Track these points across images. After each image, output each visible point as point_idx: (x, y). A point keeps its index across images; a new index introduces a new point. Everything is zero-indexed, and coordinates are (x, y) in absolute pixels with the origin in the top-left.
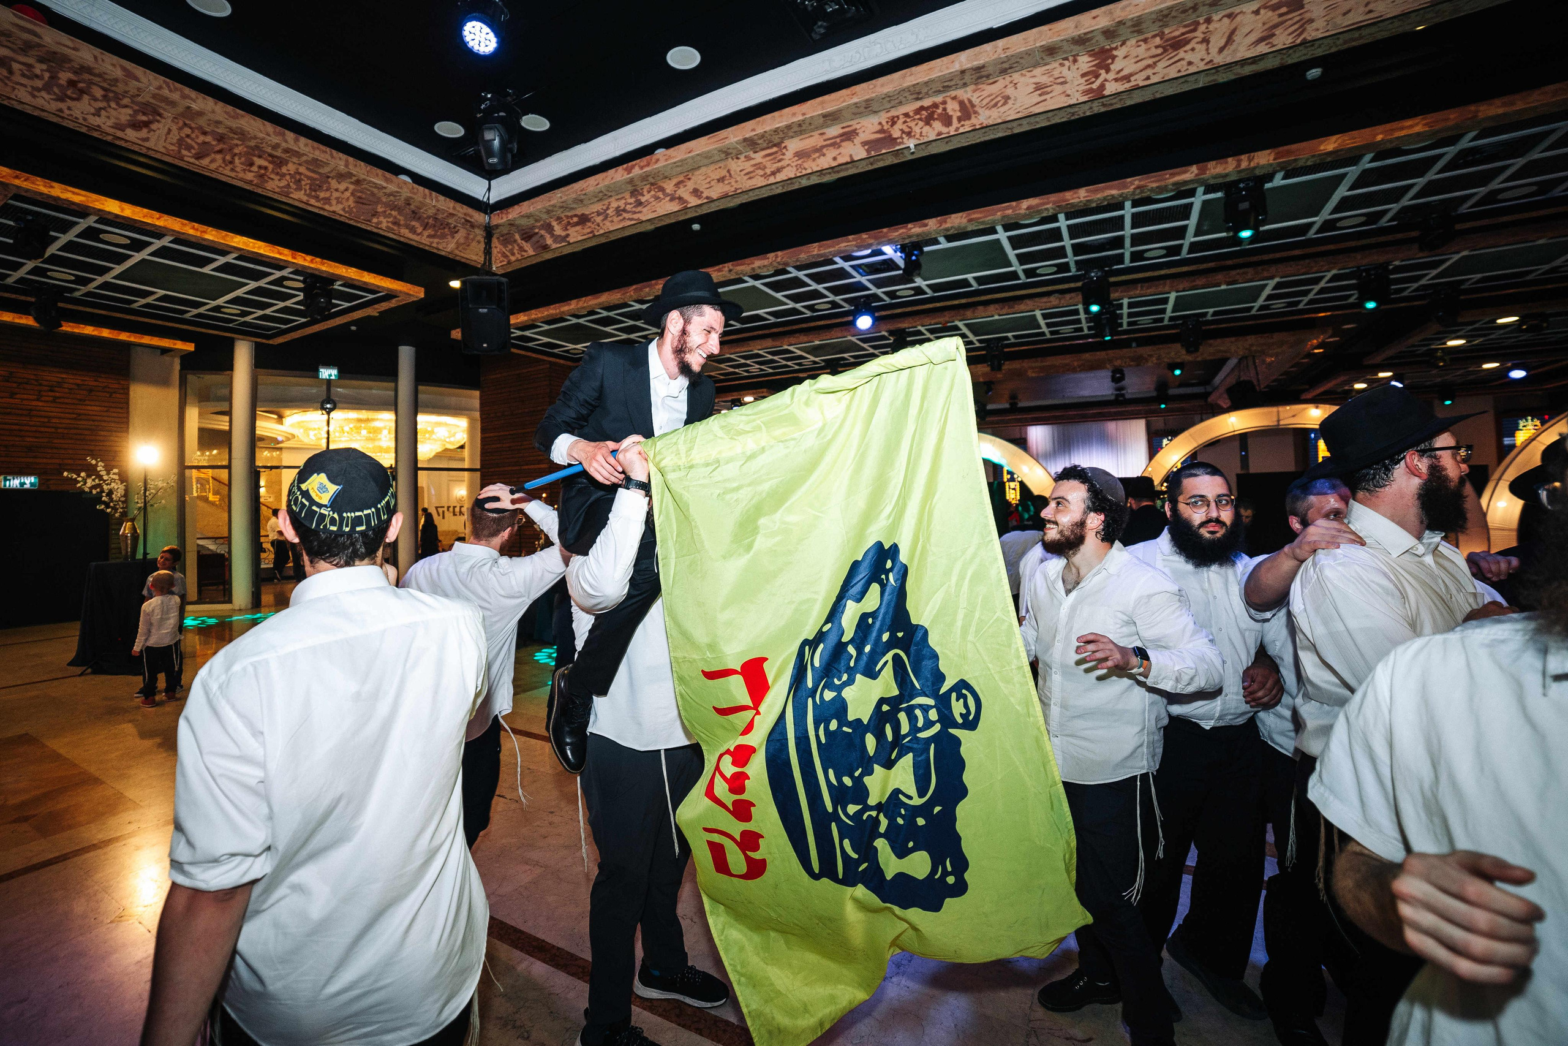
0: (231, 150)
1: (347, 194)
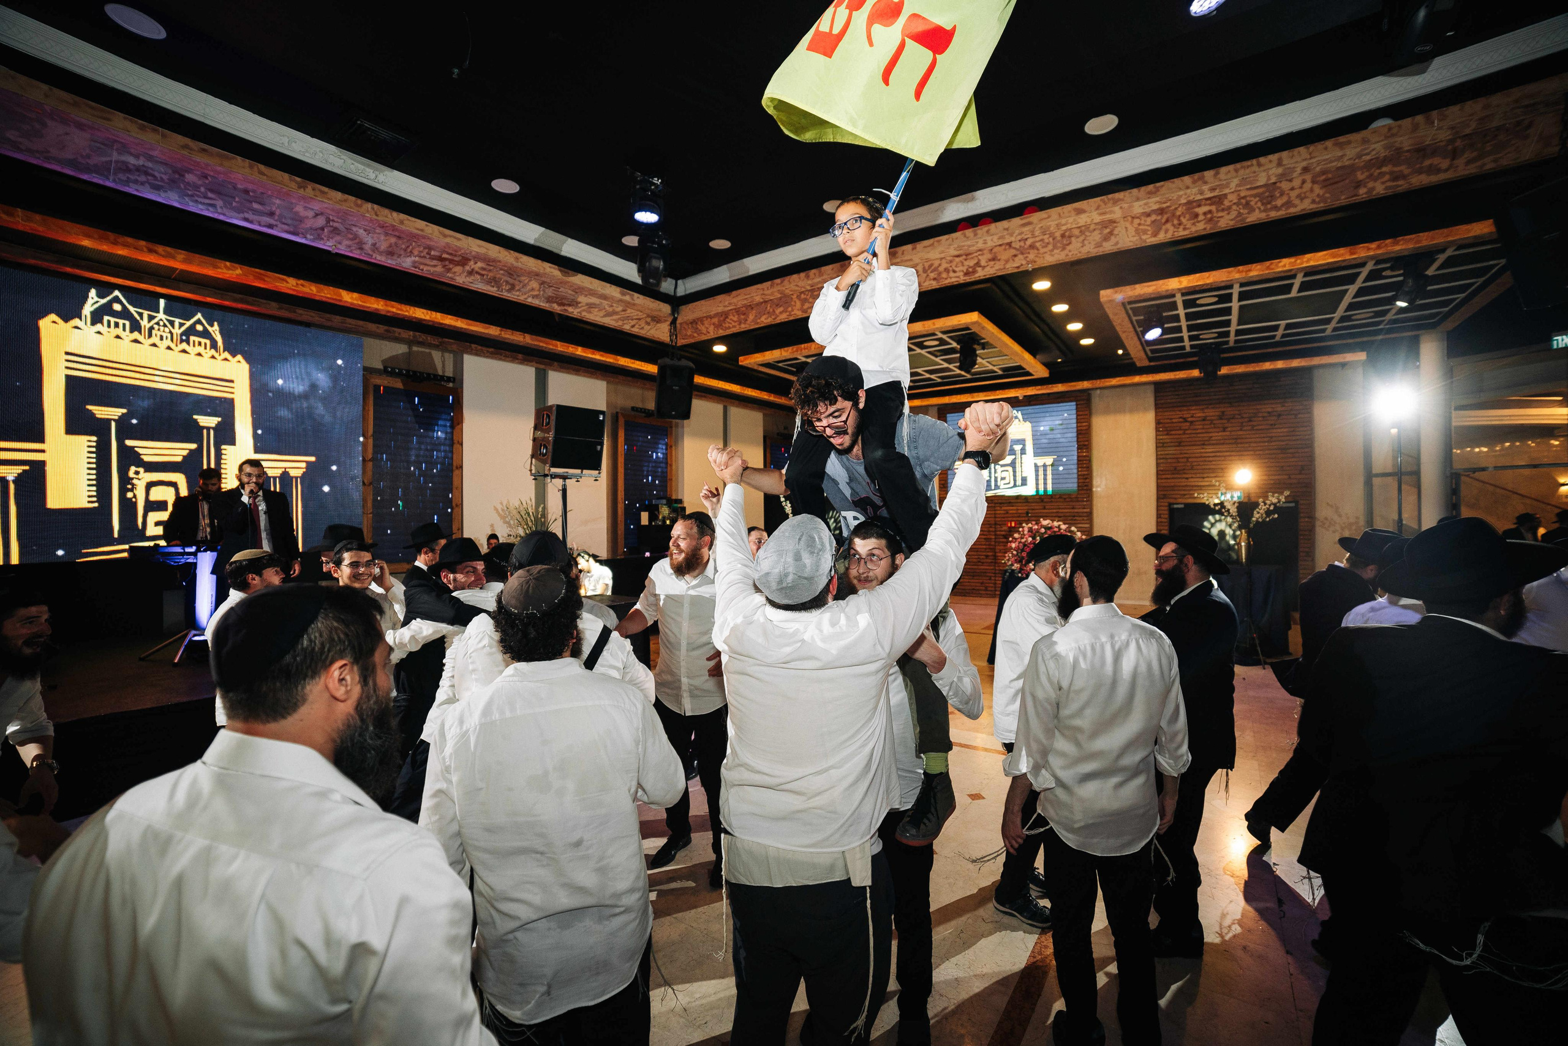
0: (1174, 215)
1: (1308, 185)
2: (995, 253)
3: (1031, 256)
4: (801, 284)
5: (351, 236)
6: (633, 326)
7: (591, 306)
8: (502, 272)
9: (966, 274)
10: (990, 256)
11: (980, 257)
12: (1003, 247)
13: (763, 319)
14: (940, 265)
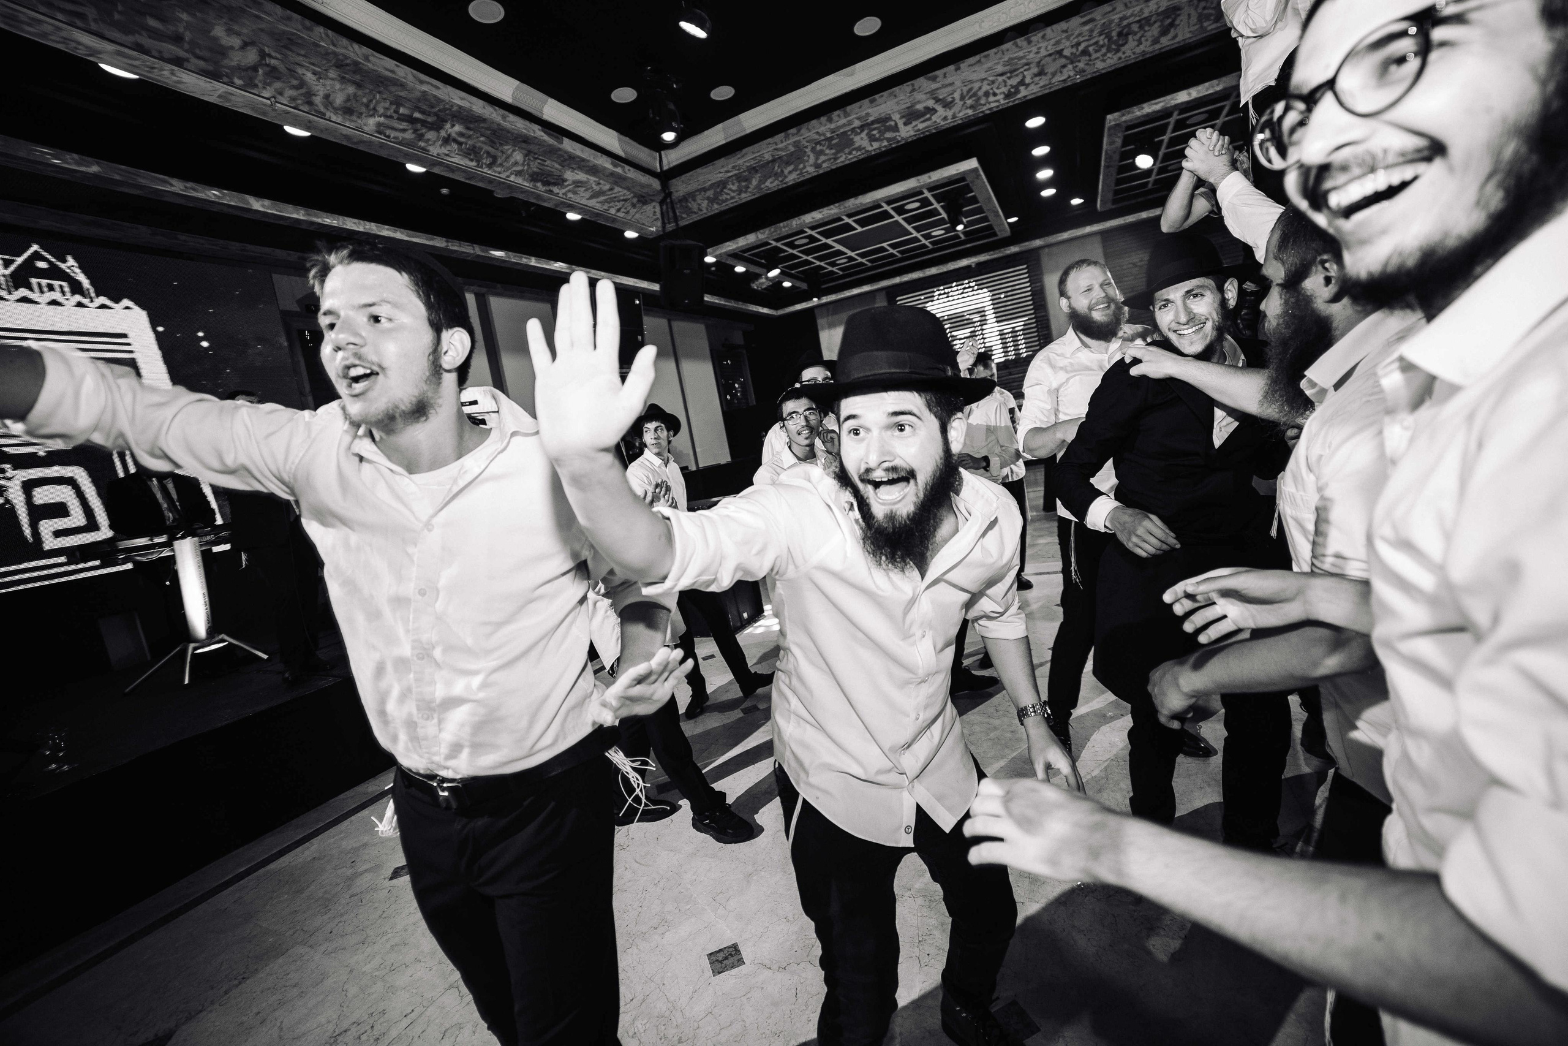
2: (1043, 66)
3: (1081, 65)
4: (822, 129)
5: (295, 82)
6: (619, 210)
7: (578, 184)
8: (482, 139)
9: (1008, 96)
10: (1035, 70)
11: (1025, 73)
12: (1053, 57)
13: (768, 183)
14: (980, 88)
